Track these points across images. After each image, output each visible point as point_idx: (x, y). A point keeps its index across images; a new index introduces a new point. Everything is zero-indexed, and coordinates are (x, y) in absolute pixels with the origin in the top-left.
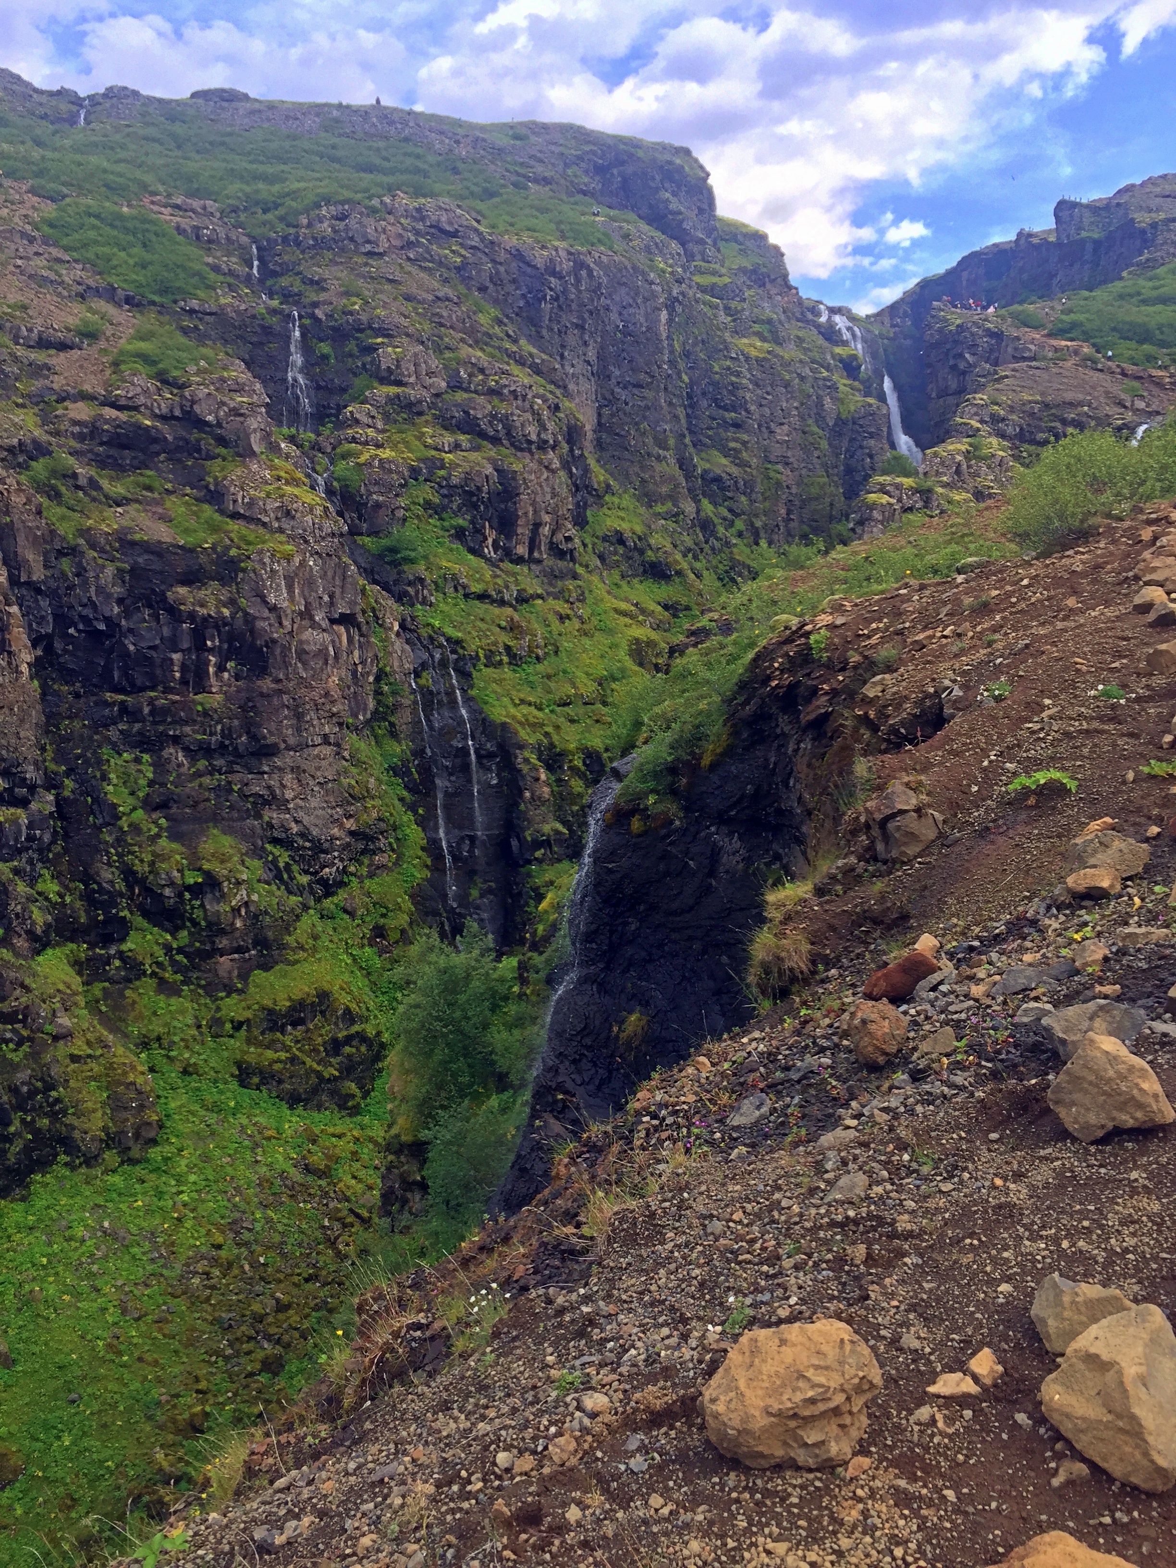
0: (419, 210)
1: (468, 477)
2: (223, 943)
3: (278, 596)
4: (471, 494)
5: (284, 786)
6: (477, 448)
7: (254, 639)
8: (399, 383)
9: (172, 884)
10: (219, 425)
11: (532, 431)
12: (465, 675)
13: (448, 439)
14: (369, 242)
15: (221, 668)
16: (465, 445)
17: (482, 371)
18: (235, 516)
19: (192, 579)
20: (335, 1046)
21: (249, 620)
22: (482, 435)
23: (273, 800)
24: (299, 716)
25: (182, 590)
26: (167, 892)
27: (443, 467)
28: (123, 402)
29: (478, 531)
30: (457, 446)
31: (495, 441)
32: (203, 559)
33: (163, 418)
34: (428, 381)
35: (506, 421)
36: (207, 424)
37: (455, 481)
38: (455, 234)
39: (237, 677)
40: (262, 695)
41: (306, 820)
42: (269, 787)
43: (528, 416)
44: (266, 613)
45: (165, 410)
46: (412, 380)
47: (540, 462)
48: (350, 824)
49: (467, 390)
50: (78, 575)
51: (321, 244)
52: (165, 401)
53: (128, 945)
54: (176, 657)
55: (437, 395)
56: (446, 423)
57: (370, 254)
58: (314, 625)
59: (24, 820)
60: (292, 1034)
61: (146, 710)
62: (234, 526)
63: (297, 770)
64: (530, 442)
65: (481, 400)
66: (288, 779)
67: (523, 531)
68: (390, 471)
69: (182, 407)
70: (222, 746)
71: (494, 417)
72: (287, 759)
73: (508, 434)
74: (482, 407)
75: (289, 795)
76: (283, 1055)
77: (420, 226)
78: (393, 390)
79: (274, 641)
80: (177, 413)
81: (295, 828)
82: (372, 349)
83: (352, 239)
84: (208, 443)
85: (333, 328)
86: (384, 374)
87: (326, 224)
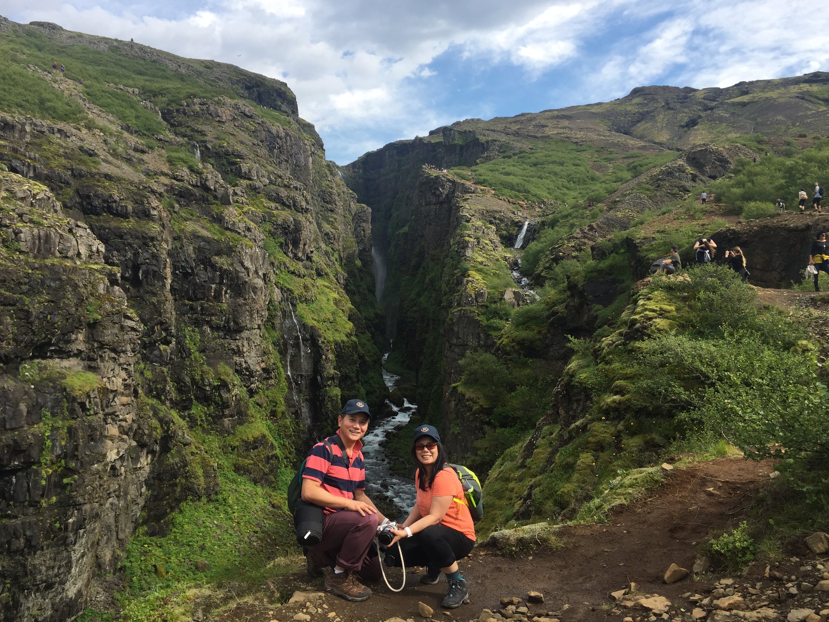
0: (236, 105)
1: (285, 221)
2: (227, 412)
3: (247, 263)
4: (285, 228)
5: (243, 346)
6: (284, 210)
7: (238, 281)
8: (250, 179)
9: (210, 385)
10: (215, 190)
11: (304, 204)
12: (294, 305)
13: (273, 205)
14: (219, 116)
15: (226, 293)
16: (279, 208)
17: (280, 177)
18: (227, 229)
19: (219, 253)
20: (268, 459)
21: (237, 272)
22: (284, 204)
23: (239, 353)
24: (251, 316)
25: (217, 258)
26: (208, 388)
27: (274, 216)
28: (180, 178)
29: (287, 245)
30: (277, 208)
31: (289, 207)
32: (222, 246)
33: (193, 186)
34: (262, 179)
35: (294, 199)
36: (210, 190)
37: (279, 223)
38: (251, 117)
39: (230, 297)
40: (239, 305)
41: (249, 362)
42: (238, 346)
43: (302, 197)
44: (243, 270)
45: (194, 183)
46: (255, 178)
47: (306, 218)
48: (263, 365)
49: (275, 184)
50: (181, 248)
51: (197, 115)
52: (194, 179)
53: (193, 411)
54: (213, 286)
55: (265, 186)
56: (270, 198)
57: (219, 121)
58: (259, 276)
59: (169, 351)
60: (253, 453)
61: (199, 309)
62: (228, 233)
63: (248, 339)
64: (302, 209)
65: (282, 189)
66: (245, 343)
67: (301, 246)
68: (256, 216)
69: (201, 182)
70: (224, 327)
71: (289, 197)
72: (245, 334)
73: (294, 205)
74: (284, 193)
75: (245, 350)
76: (252, 462)
77: (236, 112)
78: (248, 182)
79: (246, 282)
80: (199, 184)
81: (244, 366)
82: (235, 163)
83: (210, 114)
84: (211, 198)
85: (216, 153)
86: (243, 175)
87: (197, 106)
